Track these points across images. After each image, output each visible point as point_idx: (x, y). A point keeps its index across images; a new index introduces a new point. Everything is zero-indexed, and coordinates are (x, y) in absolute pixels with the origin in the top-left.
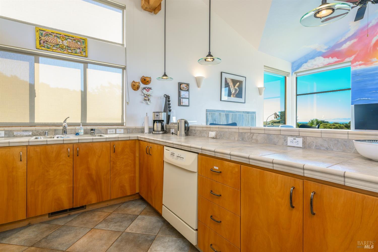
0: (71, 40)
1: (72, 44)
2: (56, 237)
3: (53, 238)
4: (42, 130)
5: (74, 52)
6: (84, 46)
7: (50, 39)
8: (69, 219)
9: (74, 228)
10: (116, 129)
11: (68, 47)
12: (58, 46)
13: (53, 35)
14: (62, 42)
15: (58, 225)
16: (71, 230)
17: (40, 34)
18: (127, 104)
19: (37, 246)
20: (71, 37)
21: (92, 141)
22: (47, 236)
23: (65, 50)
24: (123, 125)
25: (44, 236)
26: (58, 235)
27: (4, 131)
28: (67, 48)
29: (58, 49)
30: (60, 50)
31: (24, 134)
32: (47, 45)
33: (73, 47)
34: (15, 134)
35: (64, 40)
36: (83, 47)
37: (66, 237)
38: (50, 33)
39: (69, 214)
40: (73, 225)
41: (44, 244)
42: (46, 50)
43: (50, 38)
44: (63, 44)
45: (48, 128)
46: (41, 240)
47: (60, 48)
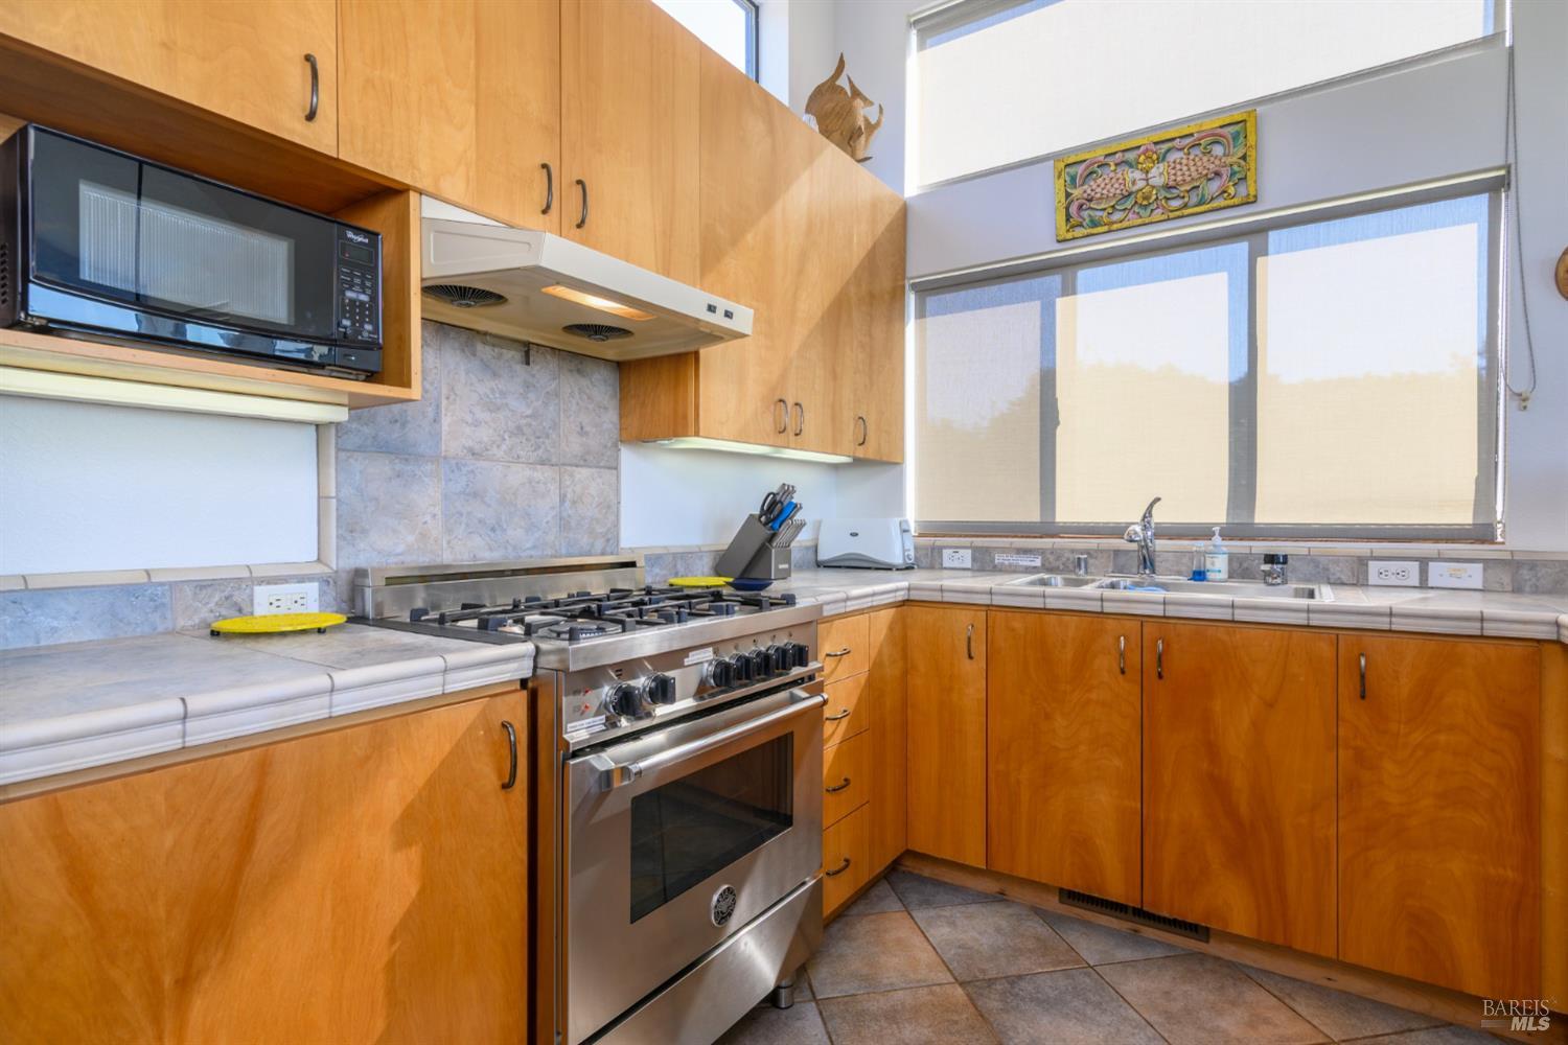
0: (1182, 149)
1: (1186, 165)
2: (1040, 1002)
3: (1032, 1000)
4: (1073, 551)
5: (1194, 200)
6: (1240, 154)
7: (1101, 186)
8: (1125, 954)
9: (1121, 1006)
10: (1424, 562)
11: (1171, 187)
12: (1131, 201)
13: (1112, 164)
14: (1144, 176)
15: (1074, 954)
16: (1104, 1006)
17: (1068, 179)
18: (1515, 404)
19: (974, 996)
20: (1181, 137)
21: (1229, 618)
22: (1020, 977)
23: (1158, 208)
24: (1492, 541)
25: (1013, 971)
26: (1052, 994)
27: (970, 551)
28: (1163, 194)
29: (1130, 215)
30: (1135, 216)
31: (1021, 563)
32: (1090, 216)
33: (1188, 179)
34: (996, 561)
35: (1151, 165)
36: (1235, 159)
37: (1071, 1024)
38: (1102, 158)
39: (1136, 931)
40: (1123, 989)
41: (992, 1003)
42: (1088, 236)
43: (1099, 181)
44: (1148, 184)
45: (1092, 543)
46: (996, 979)
47: (1136, 209)
